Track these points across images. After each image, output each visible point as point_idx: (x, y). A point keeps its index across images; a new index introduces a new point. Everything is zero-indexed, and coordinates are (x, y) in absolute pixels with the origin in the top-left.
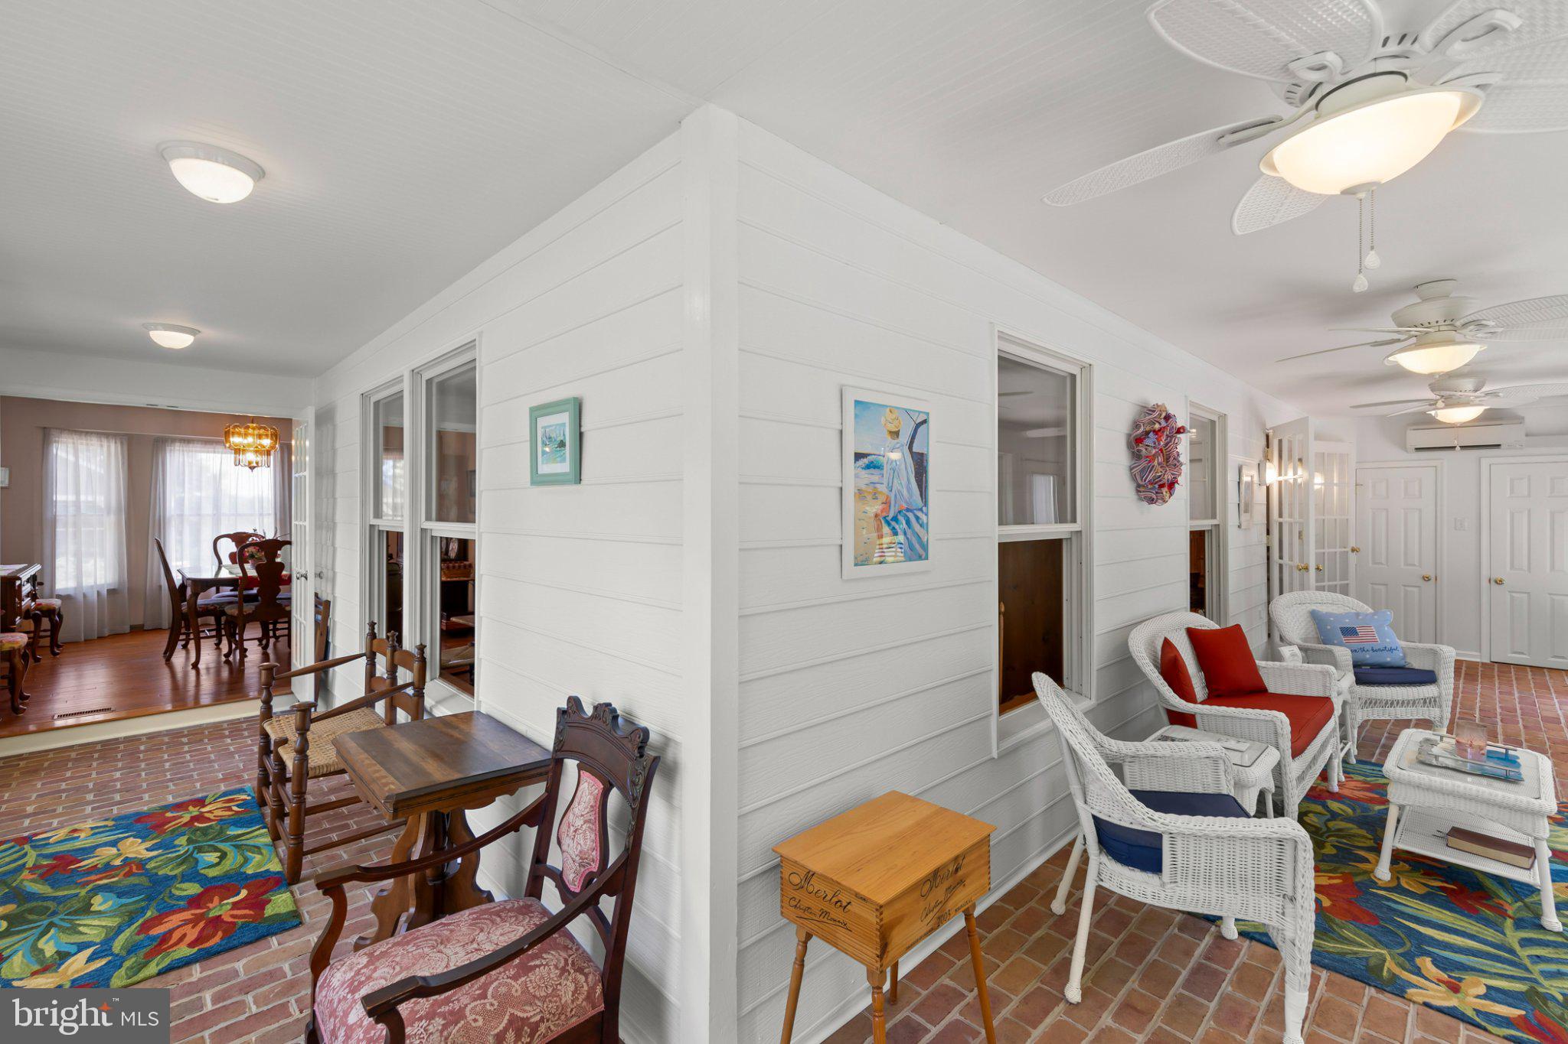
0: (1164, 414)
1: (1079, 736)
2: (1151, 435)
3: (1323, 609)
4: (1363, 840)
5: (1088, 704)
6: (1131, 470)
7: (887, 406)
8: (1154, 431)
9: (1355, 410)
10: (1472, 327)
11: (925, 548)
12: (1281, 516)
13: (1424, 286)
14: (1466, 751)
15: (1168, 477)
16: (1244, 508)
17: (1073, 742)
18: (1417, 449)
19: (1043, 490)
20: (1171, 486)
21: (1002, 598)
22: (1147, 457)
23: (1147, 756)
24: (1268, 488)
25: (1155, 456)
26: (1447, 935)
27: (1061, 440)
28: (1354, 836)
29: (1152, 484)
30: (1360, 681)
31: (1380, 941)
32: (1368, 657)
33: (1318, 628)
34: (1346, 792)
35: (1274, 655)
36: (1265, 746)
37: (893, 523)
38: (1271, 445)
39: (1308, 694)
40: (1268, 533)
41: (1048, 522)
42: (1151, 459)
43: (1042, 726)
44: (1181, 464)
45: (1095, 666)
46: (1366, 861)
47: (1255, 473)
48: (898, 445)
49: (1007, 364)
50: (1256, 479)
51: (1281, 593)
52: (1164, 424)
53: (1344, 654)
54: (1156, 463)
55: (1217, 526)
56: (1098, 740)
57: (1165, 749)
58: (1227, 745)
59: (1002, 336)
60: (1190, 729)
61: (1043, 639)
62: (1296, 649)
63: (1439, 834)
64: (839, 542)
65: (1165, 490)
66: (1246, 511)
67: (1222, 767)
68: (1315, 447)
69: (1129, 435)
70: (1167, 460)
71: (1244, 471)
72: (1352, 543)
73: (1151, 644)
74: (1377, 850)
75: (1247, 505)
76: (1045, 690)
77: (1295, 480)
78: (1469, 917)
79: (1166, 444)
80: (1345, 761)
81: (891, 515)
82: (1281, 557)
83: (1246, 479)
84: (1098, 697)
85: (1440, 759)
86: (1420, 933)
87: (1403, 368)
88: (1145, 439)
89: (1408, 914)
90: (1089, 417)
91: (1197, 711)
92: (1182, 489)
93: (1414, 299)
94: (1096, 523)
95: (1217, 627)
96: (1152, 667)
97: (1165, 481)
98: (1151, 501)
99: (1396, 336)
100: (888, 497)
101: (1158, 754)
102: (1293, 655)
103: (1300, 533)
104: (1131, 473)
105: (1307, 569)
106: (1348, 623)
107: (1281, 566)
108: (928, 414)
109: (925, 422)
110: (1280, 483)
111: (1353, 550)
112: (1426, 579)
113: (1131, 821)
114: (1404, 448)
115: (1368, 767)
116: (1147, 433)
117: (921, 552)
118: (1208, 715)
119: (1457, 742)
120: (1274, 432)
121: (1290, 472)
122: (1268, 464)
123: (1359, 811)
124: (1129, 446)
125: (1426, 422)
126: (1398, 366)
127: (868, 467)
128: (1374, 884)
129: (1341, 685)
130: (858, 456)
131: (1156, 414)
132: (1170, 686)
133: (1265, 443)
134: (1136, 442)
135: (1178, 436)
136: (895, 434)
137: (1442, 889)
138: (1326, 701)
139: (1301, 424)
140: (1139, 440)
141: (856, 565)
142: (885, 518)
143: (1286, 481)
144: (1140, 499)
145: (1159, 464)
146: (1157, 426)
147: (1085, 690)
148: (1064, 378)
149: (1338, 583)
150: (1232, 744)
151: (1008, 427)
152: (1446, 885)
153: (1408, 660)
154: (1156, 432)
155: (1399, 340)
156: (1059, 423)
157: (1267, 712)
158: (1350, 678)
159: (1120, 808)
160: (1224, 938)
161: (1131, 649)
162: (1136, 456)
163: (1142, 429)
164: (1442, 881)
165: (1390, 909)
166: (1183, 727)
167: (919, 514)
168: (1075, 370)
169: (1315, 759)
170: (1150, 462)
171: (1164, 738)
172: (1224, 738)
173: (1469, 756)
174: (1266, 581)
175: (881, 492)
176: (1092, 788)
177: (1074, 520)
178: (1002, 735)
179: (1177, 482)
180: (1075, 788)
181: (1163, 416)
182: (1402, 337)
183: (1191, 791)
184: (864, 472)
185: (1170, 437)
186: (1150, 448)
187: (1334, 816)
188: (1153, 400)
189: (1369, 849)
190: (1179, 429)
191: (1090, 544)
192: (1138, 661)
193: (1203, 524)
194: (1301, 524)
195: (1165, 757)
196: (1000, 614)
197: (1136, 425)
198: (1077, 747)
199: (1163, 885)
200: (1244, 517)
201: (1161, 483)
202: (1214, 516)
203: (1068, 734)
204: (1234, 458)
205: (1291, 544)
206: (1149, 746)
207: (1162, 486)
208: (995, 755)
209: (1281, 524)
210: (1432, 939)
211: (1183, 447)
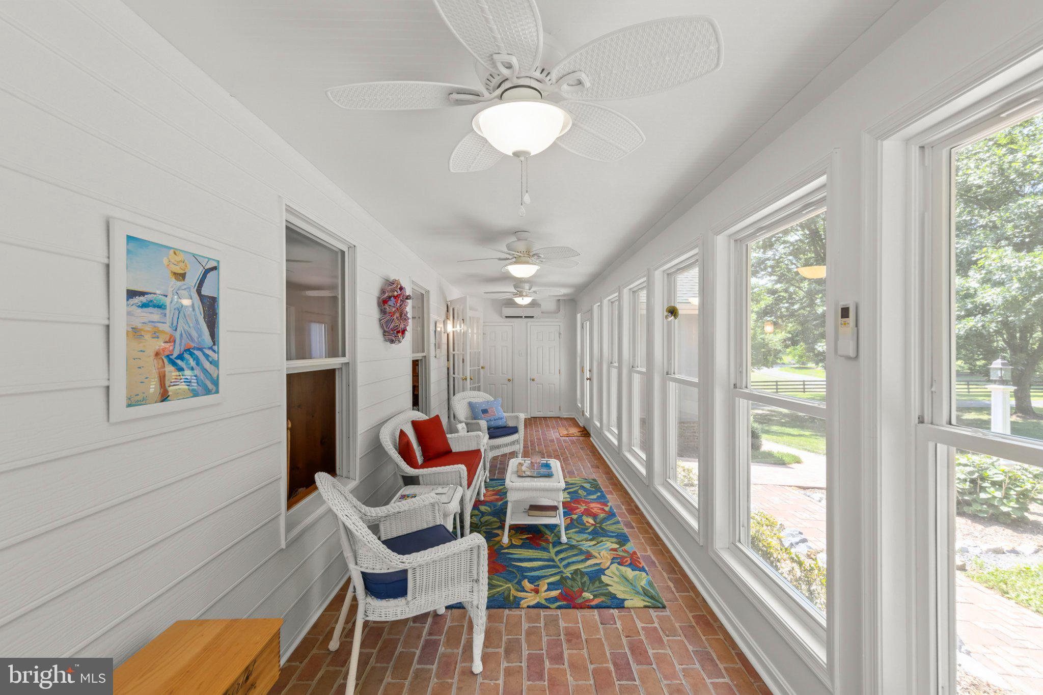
0: (399, 286)
1: (353, 518)
2: (392, 299)
3: (473, 400)
4: (496, 524)
5: (353, 484)
6: (380, 321)
7: (171, 248)
8: (394, 296)
9: (485, 294)
10: (536, 257)
11: (216, 383)
12: (454, 350)
13: (519, 233)
14: (534, 466)
15: (402, 326)
16: (438, 346)
17: (349, 524)
18: (506, 317)
19: (318, 334)
20: (403, 332)
21: (289, 417)
22: (390, 313)
23: (394, 514)
24: (448, 334)
25: (394, 313)
26: (531, 563)
27: (335, 298)
28: (492, 523)
29: (392, 331)
30: (491, 437)
31: (507, 580)
32: (493, 424)
33: (473, 412)
34: (487, 499)
35: (454, 430)
36: (455, 487)
37: (179, 362)
38: (450, 311)
39: (471, 449)
40: (448, 361)
41: (321, 357)
42: (392, 314)
43: (321, 510)
44: (408, 319)
45: (358, 456)
46: (498, 535)
47: (442, 325)
48: (185, 287)
49: (294, 236)
50: (443, 329)
51: (454, 395)
52: (399, 292)
53: (483, 424)
54: (395, 317)
55: (425, 357)
56: (363, 511)
57: (405, 505)
58: (437, 491)
59: (289, 210)
60: (417, 486)
61: (321, 442)
62: (464, 425)
63: (525, 510)
64: (106, 384)
65: (400, 334)
66: (439, 348)
67: (437, 508)
68: (469, 314)
69: (379, 298)
70: (401, 315)
71: (438, 325)
72: (482, 365)
73: (393, 435)
74: (502, 527)
75: (439, 344)
76: (326, 487)
77: (461, 330)
78: (537, 549)
79: (401, 305)
80: (485, 482)
81: (176, 354)
82: (454, 374)
83: (438, 329)
84: (360, 478)
85: (526, 473)
86: (522, 567)
87: (510, 273)
88: (388, 301)
89: (517, 559)
90: (354, 282)
91: (420, 473)
92: (408, 335)
93: (514, 239)
94: (360, 357)
95: (427, 418)
96: (394, 450)
97: (400, 329)
98: (392, 342)
99: (508, 256)
100: (171, 336)
101: (402, 510)
102: (463, 428)
103: (463, 360)
104: (380, 323)
105: (466, 379)
106: (484, 407)
107: (454, 378)
108: (218, 262)
109: (215, 268)
110: (453, 332)
111: (482, 368)
112: (509, 380)
113: (388, 567)
114: (502, 317)
115: (494, 482)
116: (390, 297)
117: (210, 386)
118: (425, 475)
119: (532, 462)
120: (451, 303)
121: (458, 326)
122: (448, 321)
123: (492, 508)
124: (379, 305)
125: (510, 303)
126: (508, 272)
127: (144, 306)
128: (502, 547)
129: (482, 441)
130: (131, 294)
131: (394, 286)
132: (405, 461)
133: (446, 309)
134: (383, 302)
135: (408, 301)
136: (181, 276)
137: (527, 538)
138: (478, 452)
139: (463, 300)
140: (385, 302)
141: (129, 406)
142: (168, 356)
143: (456, 331)
144: (386, 340)
145: (397, 318)
146: (396, 293)
147: (351, 475)
148: (337, 253)
149: (476, 385)
150: (440, 490)
151: (294, 288)
152: (528, 536)
153: (508, 423)
154: (395, 297)
155: (508, 259)
156: (333, 287)
157: (456, 466)
158: (487, 436)
159: (381, 561)
160: (438, 615)
161: (381, 441)
162: (383, 312)
163: (387, 295)
164: (526, 534)
165: (511, 559)
166: (413, 486)
167: (210, 352)
168: (345, 249)
169: (476, 485)
170: (392, 316)
171: (403, 497)
172: (435, 487)
173: (535, 468)
174: (447, 387)
175: (163, 332)
176: (361, 552)
177: (344, 355)
178: (289, 527)
179: (406, 330)
180: (348, 554)
181: (398, 288)
182: (510, 257)
183: (421, 529)
184: (140, 310)
185: (403, 301)
186: (391, 307)
187: (483, 514)
188: (392, 277)
189: (498, 528)
190: (408, 296)
191: (355, 372)
192: (386, 448)
193: (419, 356)
194: (463, 355)
195: (405, 511)
196: (287, 429)
197: (383, 292)
198: (351, 527)
199: (408, 603)
200: (438, 351)
201: (398, 330)
202: (423, 351)
203: (344, 519)
204: (433, 316)
205: (459, 366)
206: (395, 506)
207: (398, 332)
208: (283, 546)
209: (454, 355)
210: (527, 568)
211: (409, 308)
